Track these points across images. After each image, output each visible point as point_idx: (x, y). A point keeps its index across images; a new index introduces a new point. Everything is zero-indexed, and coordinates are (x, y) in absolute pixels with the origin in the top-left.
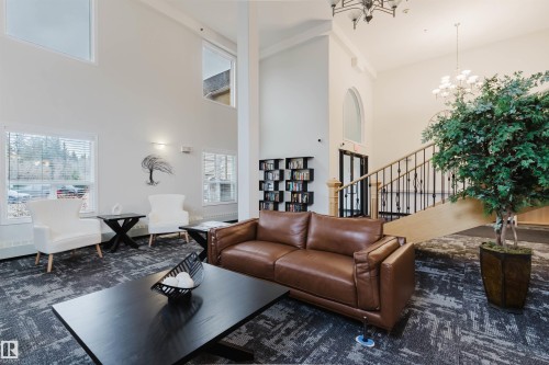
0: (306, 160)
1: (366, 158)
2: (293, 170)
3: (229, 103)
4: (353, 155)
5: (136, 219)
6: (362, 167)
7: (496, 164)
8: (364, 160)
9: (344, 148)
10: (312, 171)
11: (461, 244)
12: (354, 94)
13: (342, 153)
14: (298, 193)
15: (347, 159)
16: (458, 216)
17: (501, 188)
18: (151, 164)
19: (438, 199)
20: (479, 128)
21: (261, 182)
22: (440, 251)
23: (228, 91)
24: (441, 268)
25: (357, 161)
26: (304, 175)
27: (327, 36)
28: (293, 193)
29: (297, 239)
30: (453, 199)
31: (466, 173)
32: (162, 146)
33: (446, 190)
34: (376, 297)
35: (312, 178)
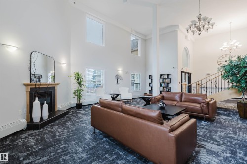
0: (168, 75)
1: (191, 74)
2: (163, 79)
3: (137, 54)
4: (185, 73)
5: (118, 95)
6: (189, 77)
7: (241, 78)
8: (190, 75)
9: (182, 70)
10: (171, 79)
11: (232, 106)
12: (186, 49)
13: (182, 72)
14: (165, 87)
15: (183, 74)
16: (230, 94)
17: (242, 85)
18: (117, 77)
19: (220, 90)
20: (236, 69)
21: (150, 83)
22: (224, 107)
23: (137, 50)
24: (225, 111)
25: (187, 75)
26: (168, 81)
27: (177, 31)
28: (163, 87)
29: (178, 100)
30: (229, 88)
31: (232, 81)
32: (120, 71)
33: (226, 86)
34: (207, 111)
35: (171, 82)
